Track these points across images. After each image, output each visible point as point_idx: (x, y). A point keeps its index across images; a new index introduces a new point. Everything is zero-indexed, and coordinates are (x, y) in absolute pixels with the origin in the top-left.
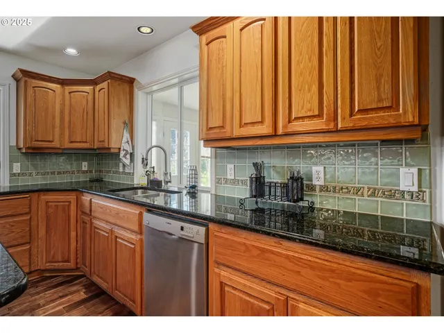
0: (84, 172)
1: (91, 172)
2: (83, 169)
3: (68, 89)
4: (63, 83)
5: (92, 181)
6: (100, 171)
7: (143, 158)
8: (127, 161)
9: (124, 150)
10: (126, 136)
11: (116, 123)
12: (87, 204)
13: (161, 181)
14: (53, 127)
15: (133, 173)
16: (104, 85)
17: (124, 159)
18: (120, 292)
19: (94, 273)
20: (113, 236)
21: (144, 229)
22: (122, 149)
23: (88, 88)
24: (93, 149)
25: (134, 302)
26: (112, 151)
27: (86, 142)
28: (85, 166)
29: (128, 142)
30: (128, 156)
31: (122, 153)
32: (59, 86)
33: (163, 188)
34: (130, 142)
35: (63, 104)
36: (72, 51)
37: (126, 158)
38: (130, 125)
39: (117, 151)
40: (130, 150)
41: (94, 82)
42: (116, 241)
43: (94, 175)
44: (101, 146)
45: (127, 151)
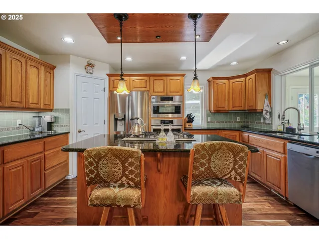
0: (238, 122)
1: (241, 122)
2: (238, 121)
3: (231, 81)
4: (229, 79)
5: (243, 127)
6: (247, 122)
7: (279, 115)
8: (268, 117)
9: (265, 110)
10: (267, 102)
11: (260, 96)
12: (247, 137)
13: (295, 129)
14: (225, 100)
15: (272, 124)
16: (253, 76)
17: (265, 115)
18: (270, 182)
19: (251, 171)
20: (265, 154)
21: (287, 151)
22: (264, 110)
23: (242, 79)
24: (245, 110)
25: (280, 188)
26: (258, 111)
27: (241, 107)
28: (238, 119)
29: (268, 106)
30: (268, 114)
31: (264, 112)
32: (227, 81)
33: (296, 133)
34: (269, 106)
35: (229, 89)
36: (234, 63)
37: (267, 115)
38: (269, 96)
39: (261, 111)
40: (269, 110)
41: (245, 76)
42: (267, 157)
43: (244, 124)
44: (250, 109)
45: (267, 111)
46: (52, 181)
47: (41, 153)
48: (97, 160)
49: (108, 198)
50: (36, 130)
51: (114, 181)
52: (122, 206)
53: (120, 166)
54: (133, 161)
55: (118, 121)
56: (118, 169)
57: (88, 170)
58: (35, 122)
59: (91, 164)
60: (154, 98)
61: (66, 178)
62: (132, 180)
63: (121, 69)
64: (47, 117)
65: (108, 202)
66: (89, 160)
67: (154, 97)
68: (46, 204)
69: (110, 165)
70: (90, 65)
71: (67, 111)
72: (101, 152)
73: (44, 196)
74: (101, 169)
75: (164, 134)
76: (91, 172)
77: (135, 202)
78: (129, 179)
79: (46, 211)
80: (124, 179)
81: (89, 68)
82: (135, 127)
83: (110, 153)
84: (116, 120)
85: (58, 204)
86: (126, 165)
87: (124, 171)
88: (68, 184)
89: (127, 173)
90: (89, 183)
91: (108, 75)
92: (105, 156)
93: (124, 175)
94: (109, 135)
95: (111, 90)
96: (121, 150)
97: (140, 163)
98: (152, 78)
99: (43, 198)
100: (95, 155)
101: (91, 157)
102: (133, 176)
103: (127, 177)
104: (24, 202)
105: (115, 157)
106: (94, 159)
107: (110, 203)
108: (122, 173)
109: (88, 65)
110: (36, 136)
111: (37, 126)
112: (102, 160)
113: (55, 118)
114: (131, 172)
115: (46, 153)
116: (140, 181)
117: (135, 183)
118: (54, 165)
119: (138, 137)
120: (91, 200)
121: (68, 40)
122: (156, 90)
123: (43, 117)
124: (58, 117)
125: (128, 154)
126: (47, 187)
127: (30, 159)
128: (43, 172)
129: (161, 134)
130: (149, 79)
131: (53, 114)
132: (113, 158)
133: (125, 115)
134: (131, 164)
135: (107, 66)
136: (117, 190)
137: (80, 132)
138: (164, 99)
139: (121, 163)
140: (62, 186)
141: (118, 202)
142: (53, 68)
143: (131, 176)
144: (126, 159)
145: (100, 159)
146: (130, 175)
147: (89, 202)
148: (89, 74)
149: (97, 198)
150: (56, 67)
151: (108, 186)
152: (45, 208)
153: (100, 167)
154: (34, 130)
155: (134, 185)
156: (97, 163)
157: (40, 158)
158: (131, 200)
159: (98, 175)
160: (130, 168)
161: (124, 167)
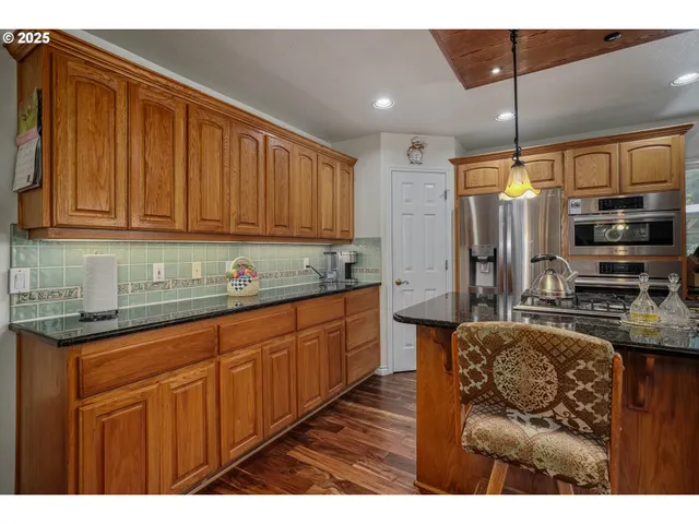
46: (357, 374)
47: (341, 318)
48: (489, 352)
49: (512, 443)
50: (329, 276)
51: (533, 407)
52: (552, 474)
53: (553, 376)
54: (591, 368)
55: (478, 264)
56: (548, 381)
57: (465, 371)
58: (326, 261)
59: (475, 358)
60: (577, 205)
61: (376, 372)
62: (586, 416)
63: (516, 140)
64: (344, 255)
65: (513, 453)
66: (471, 349)
67: (579, 201)
68: (353, 415)
69: (524, 369)
70: (418, 146)
71: (377, 242)
72: (501, 334)
73: (347, 397)
74: (500, 374)
75: (650, 303)
76: (475, 375)
77: (589, 476)
78: (578, 414)
79: (354, 427)
80: (561, 408)
81: (416, 152)
82: (544, 280)
83: (525, 339)
84: (473, 260)
85: (370, 419)
86: (570, 374)
87: (561, 390)
88: (379, 384)
89: (570, 394)
90: (466, 399)
91: (452, 161)
92: (511, 345)
93: (561, 397)
94: (457, 294)
95: (460, 193)
96: (555, 335)
97: (611, 376)
98: (569, 154)
99: (343, 402)
100: (486, 341)
101: (475, 343)
102: (589, 407)
103: (571, 405)
104: (320, 402)
105: (540, 351)
106: (482, 348)
107: (516, 456)
108: (555, 393)
109: (413, 147)
110: (330, 289)
111: (329, 270)
112: (504, 353)
113: (357, 255)
114: (584, 396)
115: (349, 320)
116: (610, 426)
117: (594, 427)
118: (360, 343)
119: (552, 303)
120: (469, 437)
121: (383, 103)
122: (581, 183)
123: (339, 254)
124: (361, 255)
125: (576, 349)
126: (350, 382)
127: (328, 327)
128: (344, 354)
129: (638, 301)
130: (560, 157)
131: (352, 247)
132: (532, 352)
133: (495, 251)
134: (585, 376)
135: (452, 142)
136: (531, 431)
137: (399, 284)
138: (607, 205)
139: (556, 369)
140: (370, 386)
141: (540, 460)
142: (352, 162)
143: (581, 407)
144: (571, 361)
145: (497, 351)
146: (580, 404)
147: (464, 439)
148: (417, 166)
149: (484, 436)
150: (355, 161)
151: (504, 415)
152: (353, 421)
153: (498, 366)
154: (325, 276)
155: (589, 430)
156: (491, 359)
157: (339, 329)
158: (579, 466)
159: (491, 385)
160: (581, 386)
161: (562, 377)
